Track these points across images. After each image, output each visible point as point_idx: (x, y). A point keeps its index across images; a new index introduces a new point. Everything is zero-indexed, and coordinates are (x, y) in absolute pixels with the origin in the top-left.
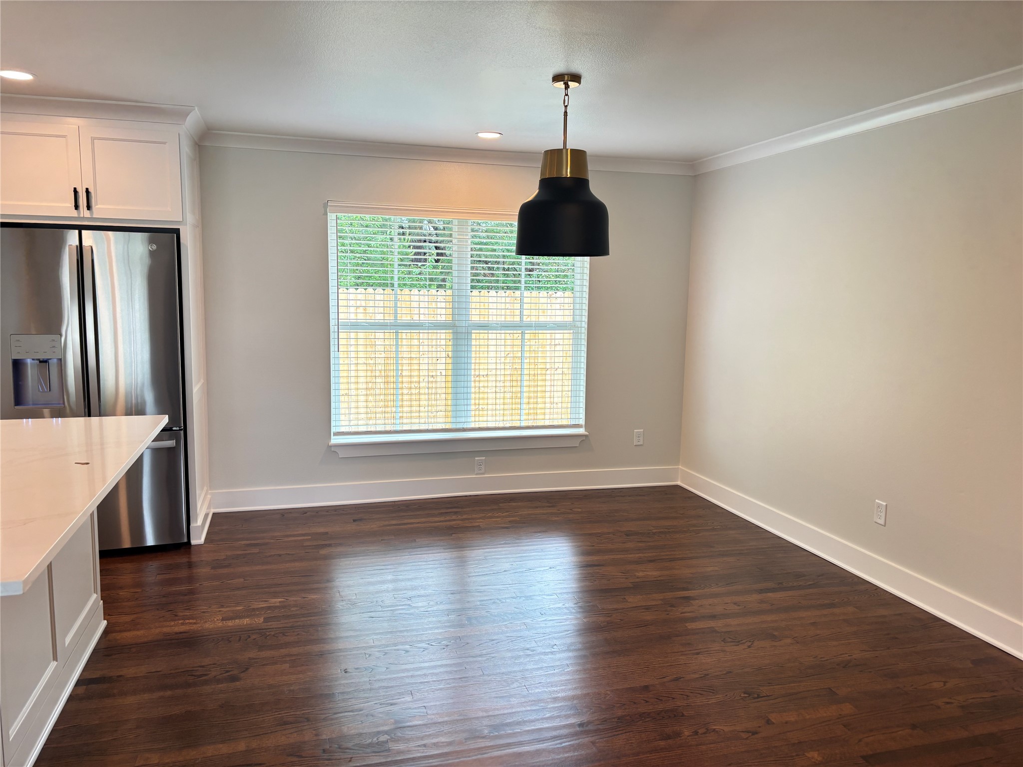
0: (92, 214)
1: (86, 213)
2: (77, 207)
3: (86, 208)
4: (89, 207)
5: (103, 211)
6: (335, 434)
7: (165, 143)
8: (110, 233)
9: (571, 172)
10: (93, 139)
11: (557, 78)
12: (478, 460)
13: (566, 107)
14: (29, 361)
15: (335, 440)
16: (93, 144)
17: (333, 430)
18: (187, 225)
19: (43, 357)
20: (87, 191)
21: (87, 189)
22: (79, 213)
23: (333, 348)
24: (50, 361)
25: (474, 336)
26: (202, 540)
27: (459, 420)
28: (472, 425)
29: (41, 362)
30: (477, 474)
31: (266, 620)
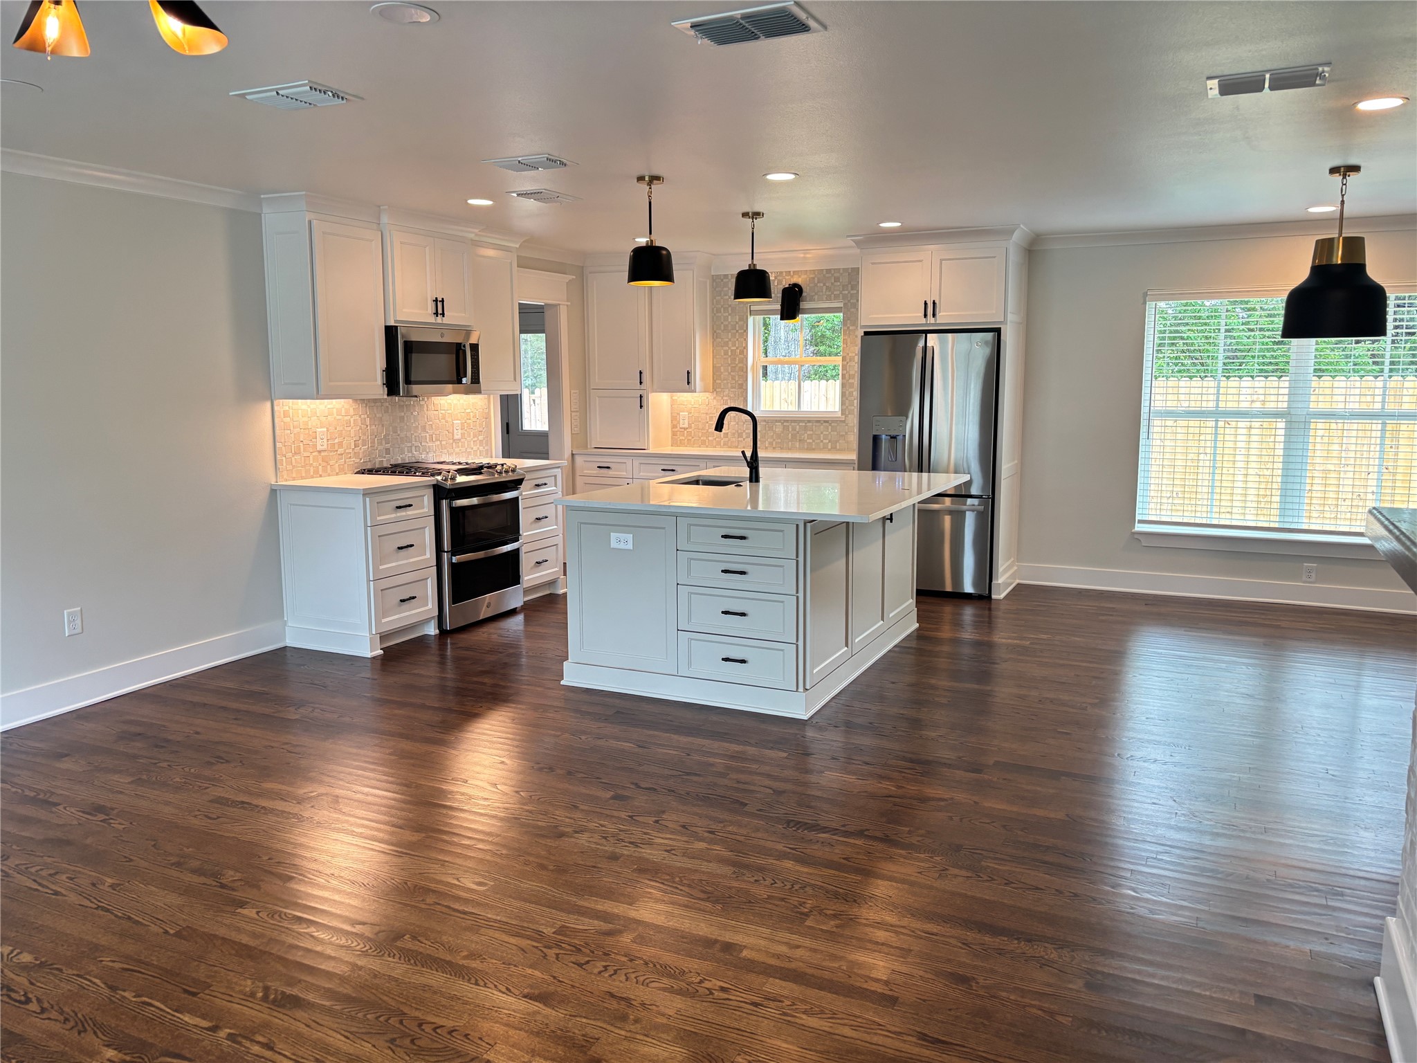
0: (936, 321)
1: (931, 320)
2: (925, 316)
3: (932, 316)
4: (934, 315)
5: (945, 317)
6: (1140, 522)
7: (994, 257)
8: (950, 335)
9: (1342, 259)
10: (941, 260)
11: (1333, 171)
12: (1307, 567)
13: (1343, 196)
14: (884, 437)
15: (1139, 528)
16: (941, 264)
17: (1138, 517)
18: (1007, 324)
19: (893, 434)
20: (934, 303)
21: (934, 301)
22: (927, 321)
23: (1143, 435)
24: (898, 437)
25: (1312, 426)
26: (1002, 596)
27: (1286, 519)
28: (1305, 527)
29: (892, 438)
30: (1304, 582)
31: (1031, 644)
